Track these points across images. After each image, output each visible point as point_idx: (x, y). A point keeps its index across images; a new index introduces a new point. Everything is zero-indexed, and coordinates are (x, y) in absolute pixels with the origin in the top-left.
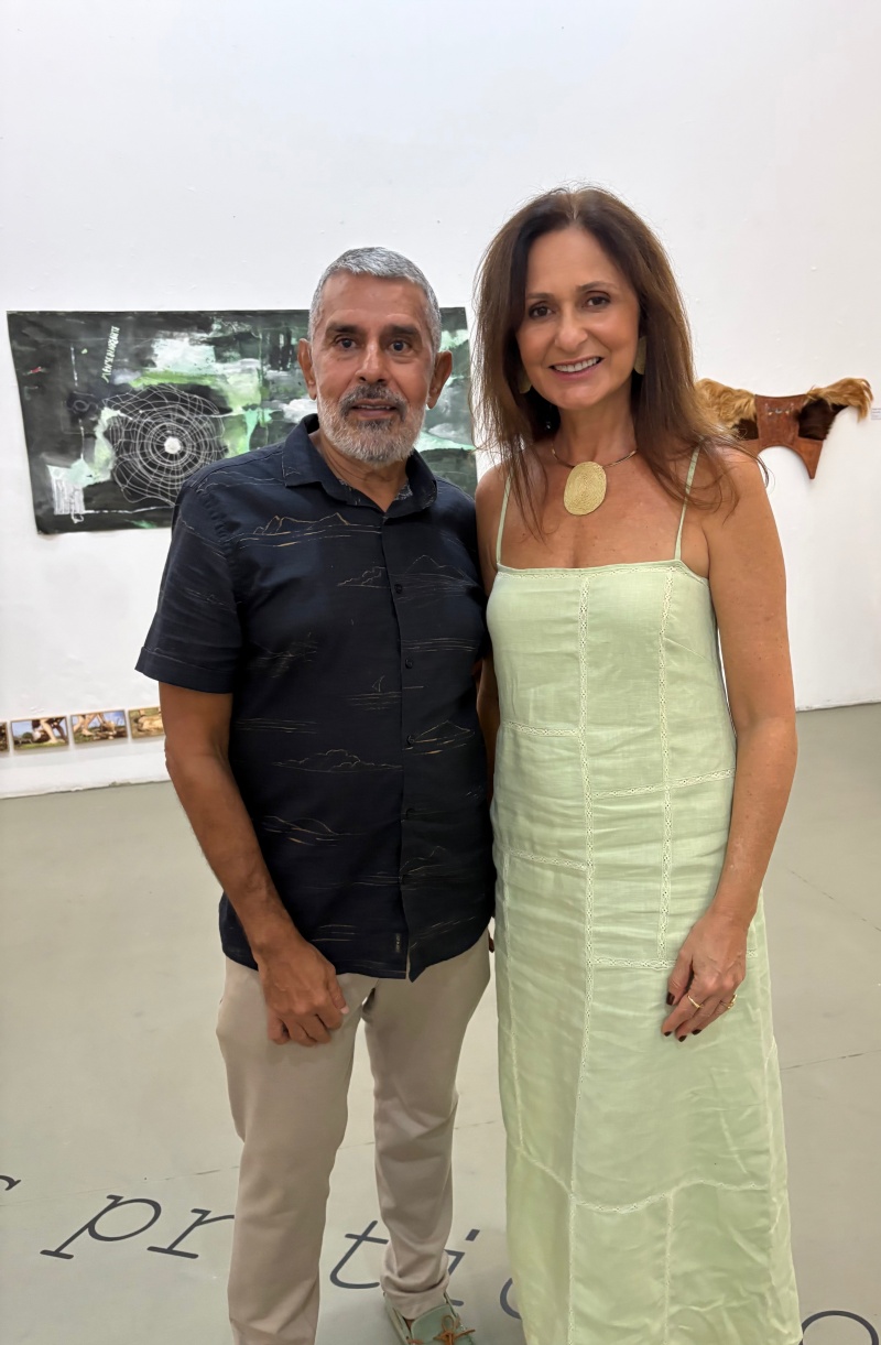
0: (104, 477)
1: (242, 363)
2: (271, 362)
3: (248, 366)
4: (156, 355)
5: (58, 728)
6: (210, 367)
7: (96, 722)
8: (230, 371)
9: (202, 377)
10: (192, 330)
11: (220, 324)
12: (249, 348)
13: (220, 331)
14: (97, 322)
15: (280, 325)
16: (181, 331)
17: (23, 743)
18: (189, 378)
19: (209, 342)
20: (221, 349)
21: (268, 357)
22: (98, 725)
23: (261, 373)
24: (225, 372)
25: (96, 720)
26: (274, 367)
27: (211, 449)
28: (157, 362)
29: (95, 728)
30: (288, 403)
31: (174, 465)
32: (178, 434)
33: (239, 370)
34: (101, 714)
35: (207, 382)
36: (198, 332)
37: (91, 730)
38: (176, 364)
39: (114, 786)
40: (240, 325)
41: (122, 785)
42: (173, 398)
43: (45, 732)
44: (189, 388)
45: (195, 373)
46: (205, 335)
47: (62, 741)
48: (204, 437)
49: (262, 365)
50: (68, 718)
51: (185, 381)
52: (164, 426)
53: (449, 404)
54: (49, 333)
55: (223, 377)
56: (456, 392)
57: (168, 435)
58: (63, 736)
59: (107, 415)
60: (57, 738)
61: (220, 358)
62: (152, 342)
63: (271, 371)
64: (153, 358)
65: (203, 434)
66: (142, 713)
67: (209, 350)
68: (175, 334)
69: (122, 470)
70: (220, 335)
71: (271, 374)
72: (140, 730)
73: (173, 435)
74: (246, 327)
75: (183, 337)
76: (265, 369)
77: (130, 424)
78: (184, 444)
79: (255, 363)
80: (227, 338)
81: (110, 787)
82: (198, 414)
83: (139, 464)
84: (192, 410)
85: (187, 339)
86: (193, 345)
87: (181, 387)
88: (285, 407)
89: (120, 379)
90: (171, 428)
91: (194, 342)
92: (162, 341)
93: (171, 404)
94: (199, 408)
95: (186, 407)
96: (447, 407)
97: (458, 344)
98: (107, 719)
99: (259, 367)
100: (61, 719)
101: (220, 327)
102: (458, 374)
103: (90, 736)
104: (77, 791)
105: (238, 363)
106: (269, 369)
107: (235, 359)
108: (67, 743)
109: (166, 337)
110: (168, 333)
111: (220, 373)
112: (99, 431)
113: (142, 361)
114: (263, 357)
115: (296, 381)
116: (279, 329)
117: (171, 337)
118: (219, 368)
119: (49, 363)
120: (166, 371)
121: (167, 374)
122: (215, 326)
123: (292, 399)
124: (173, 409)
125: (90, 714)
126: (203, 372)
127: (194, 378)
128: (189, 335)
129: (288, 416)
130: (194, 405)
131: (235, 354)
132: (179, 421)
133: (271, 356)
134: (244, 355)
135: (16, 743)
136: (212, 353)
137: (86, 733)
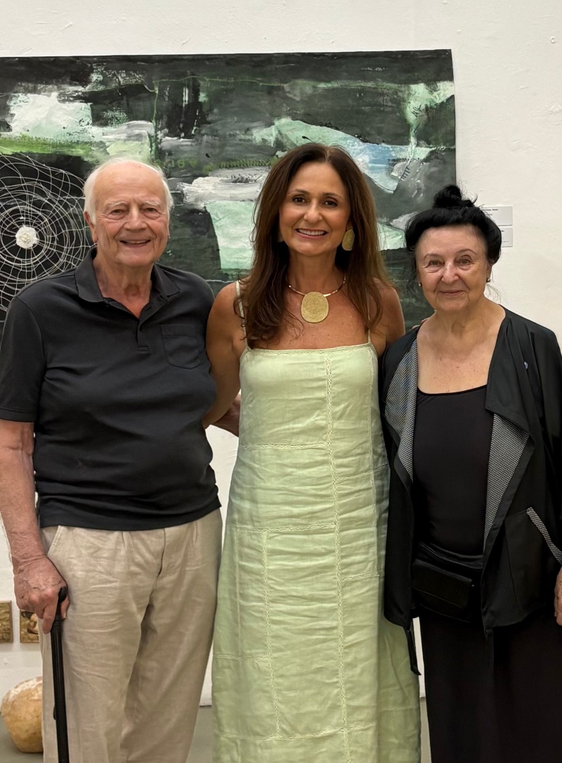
1: (129, 127)
2: (168, 126)
3: (137, 132)
4: (12, 115)
6: (84, 131)
8: (111, 137)
9: (71, 145)
10: (63, 83)
11: (102, 73)
12: (141, 106)
13: (101, 83)
15: (184, 75)
16: (47, 83)
18: (54, 145)
19: (84, 98)
20: (102, 107)
21: (165, 119)
23: (154, 140)
24: (104, 139)
26: (173, 133)
27: (78, 243)
28: (12, 125)
30: (190, 182)
31: (25, 263)
32: (34, 222)
33: (123, 136)
35: (78, 152)
36: (71, 84)
38: (38, 127)
40: (128, 75)
42: (30, 173)
44: (54, 159)
45: (63, 139)
46: (80, 89)
48: (69, 227)
49: (157, 129)
51: (50, 150)
52: (17, 211)
53: (422, 186)
55: (102, 145)
56: (433, 169)
57: (20, 224)
61: (99, 119)
62: (8, 98)
63: (167, 138)
64: (8, 119)
65: (68, 222)
67: (84, 109)
68: (40, 86)
70: (101, 88)
71: (168, 142)
73: (27, 223)
74: (138, 78)
75: (51, 91)
76: (160, 135)
78: (41, 236)
79: (146, 128)
80: (110, 92)
82: (63, 194)
84: (55, 190)
85: (55, 94)
86: (64, 101)
87: (43, 158)
88: (186, 187)
90: (26, 214)
91: (64, 98)
92: (21, 96)
93: (27, 181)
94: (65, 187)
95: (48, 186)
96: (419, 189)
97: (438, 101)
99: (152, 132)
101: (101, 78)
102: (437, 144)
105: (124, 127)
106: (166, 135)
107: (119, 121)
109: (27, 91)
110: (31, 85)
111: (97, 139)
114: (158, 119)
115: (203, 152)
116: (182, 80)
117: (34, 91)
118: (96, 132)
120: (24, 137)
121: (24, 140)
122: (95, 77)
123: (196, 177)
124: (30, 188)
126: (75, 138)
127: (62, 146)
128: (59, 88)
129: (189, 199)
130: (59, 184)
131: (123, 115)
132: (37, 204)
133: (169, 117)
134: (132, 115)
136: (89, 112)
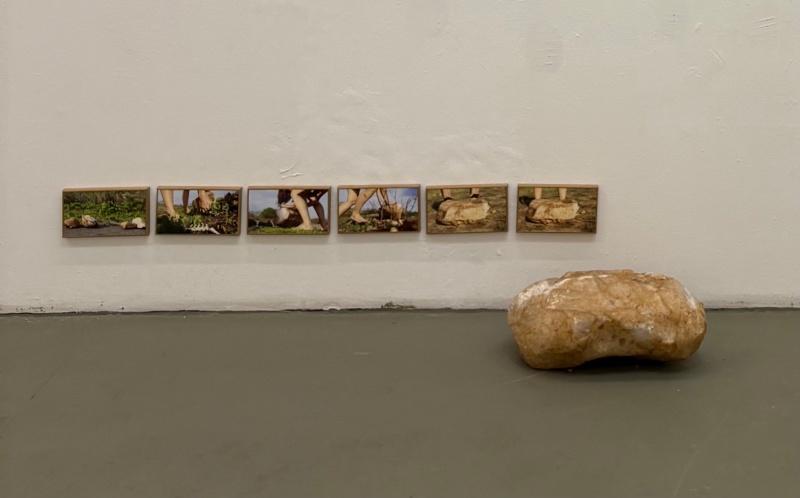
5: (317, 206)
7: (375, 203)
17: (261, 224)
22: (378, 207)
25: (374, 198)
29: (372, 212)
34: (383, 190)
37: (364, 214)
39: (388, 308)
41: (401, 309)
43: (296, 211)
47: (319, 227)
50: (334, 191)
58: (321, 221)
60: (313, 222)
66: (447, 194)
72: (439, 222)
81: (382, 309)
98: (391, 200)
100: (323, 191)
104: (332, 311)
108: (327, 231)
125: (367, 188)
135: (251, 223)
137: (358, 218)
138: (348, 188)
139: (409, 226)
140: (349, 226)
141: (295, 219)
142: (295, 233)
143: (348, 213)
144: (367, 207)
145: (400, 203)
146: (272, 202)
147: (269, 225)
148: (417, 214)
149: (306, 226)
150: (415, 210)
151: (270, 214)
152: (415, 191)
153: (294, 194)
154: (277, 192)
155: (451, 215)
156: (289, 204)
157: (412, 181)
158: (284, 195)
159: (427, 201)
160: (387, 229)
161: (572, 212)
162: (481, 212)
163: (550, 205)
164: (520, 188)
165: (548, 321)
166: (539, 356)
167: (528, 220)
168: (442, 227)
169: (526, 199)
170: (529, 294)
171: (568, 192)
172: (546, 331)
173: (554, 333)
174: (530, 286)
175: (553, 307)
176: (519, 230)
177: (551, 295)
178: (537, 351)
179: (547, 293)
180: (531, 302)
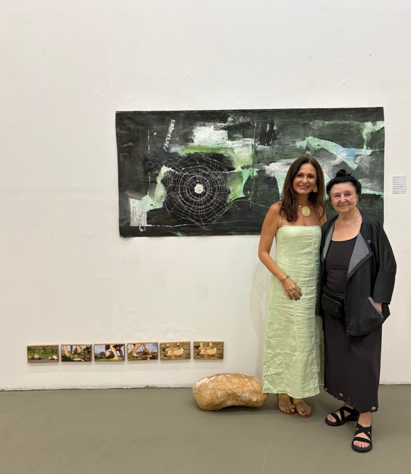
0: (159, 206)
1: (243, 141)
2: (260, 141)
3: (247, 143)
4: (195, 136)
5: (120, 350)
6: (224, 143)
8: (236, 145)
9: (219, 149)
10: (216, 122)
11: (233, 117)
12: (249, 132)
13: (232, 122)
14: (163, 117)
15: (268, 118)
16: (210, 122)
17: (99, 358)
18: (212, 149)
19: (225, 129)
20: (232, 132)
21: (259, 137)
22: (142, 351)
23: (254, 146)
24: (233, 146)
25: (141, 347)
26: (262, 144)
27: (221, 191)
28: (195, 140)
29: (140, 352)
30: (268, 165)
31: (199, 200)
32: (202, 182)
33: (241, 145)
34: (144, 344)
35: (222, 152)
36: (219, 122)
37: (137, 353)
38: (205, 141)
39: (147, 387)
40: (244, 118)
41: (152, 388)
42: (202, 161)
43: (112, 352)
44: (211, 155)
45: (215, 146)
46: (223, 124)
48: (217, 184)
49: (255, 142)
51: (210, 151)
52: (195, 178)
53: (368, 167)
54: (137, 123)
55: (232, 149)
56: (373, 159)
57: (197, 183)
58: (121, 356)
59: (164, 170)
61: (231, 138)
62: (193, 128)
63: (260, 146)
64: (193, 138)
65: (217, 182)
66: (168, 345)
67: (224, 133)
68: (207, 123)
69: (169, 203)
70: (232, 124)
71: (260, 147)
72: (165, 356)
73: (200, 183)
74: (248, 120)
75: (211, 125)
76: (256, 144)
77: (176, 175)
78: (205, 188)
79: (251, 141)
80: (236, 126)
81: (145, 388)
82: (215, 170)
83: (179, 199)
84: (212, 169)
85: (212, 127)
86: (216, 130)
87: (207, 154)
88: (266, 167)
89: (173, 150)
90: (199, 179)
91: (216, 129)
92: (198, 128)
93: (200, 164)
94: (216, 167)
95: (209, 167)
96: (367, 168)
97: (377, 130)
98: (147, 348)
99: (253, 143)
100: (122, 345)
101: (232, 119)
102: (375, 148)
103: (137, 357)
104: (127, 389)
105: (241, 141)
106: (259, 144)
107: (239, 139)
108: (124, 360)
109: (201, 125)
110: (202, 123)
111: (230, 146)
112: (159, 180)
113: (187, 139)
114: (256, 138)
115: (275, 152)
116: (267, 120)
117: (204, 125)
118: (230, 143)
119: (135, 140)
120: (199, 145)
121: (199, 147)
122: (230, 119)
123: (271, 163)
124: (201, 168)
125: (138, 344)
126: (221, 146)
127: (215, 149)
128: (214, 124)
129: (268, 172)
130: (214, 166)
131: (240, 136)
132: (204, 175)
133: (260, 137)
134: (245, 136)
135: (96, 357)
136: (227, 135)
137: (135, 355)
138: (131, 344)
139: (154, 357)
140: (132, 358)
141: (112, 356)
142: (112, 361)
143: (131, 353)
144: (138, 351)
145: (150, 349)
146: (103, 350)
147: (102, 358)
148: (157, 353)
149: (116, 358)
150: (156, 351)
151: (103, 354)
152: (156, 344)
153: (111, 346)
154: (105, 346)
155: (169, 353)
156: (110, 350)
157: (155, 341)
158: (108, 347)
159: (161, 348)
160: (146, 359)
161: (214, 351)
162: (180, 352)
163: (206, 349)
164: (194, 343)
165: (208, 393)
166: (205, 406)
167: (198, 354)
168: (166, 358)
169: (197, 347)
170: (200, 383)
171: (212, 344)
172: (208, 396)
173: (211, 398)
174: (201, 380)
175: (210, 388)
176: (195, 358)
177: (209, 383)
178: (205, 404)
179: (207, 382)
180: (201, 386)
